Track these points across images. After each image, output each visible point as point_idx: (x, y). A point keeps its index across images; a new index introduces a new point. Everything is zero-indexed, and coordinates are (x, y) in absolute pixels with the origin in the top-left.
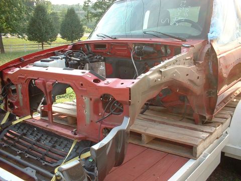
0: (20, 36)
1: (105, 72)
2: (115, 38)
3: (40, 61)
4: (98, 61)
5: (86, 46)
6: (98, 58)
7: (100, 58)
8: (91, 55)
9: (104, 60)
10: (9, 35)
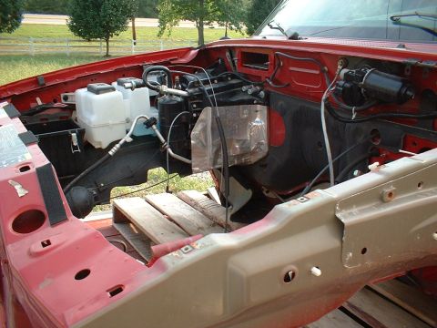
0: (233, 26)
1: (265, 135)
2: (294, 37)
3: (86, 89)
4: (250, 102)
5: (228, 54)
6: (250, 92)
7: (255, 94)
8: (234, 82)
9: (267, 101)
10: (215, 24)
